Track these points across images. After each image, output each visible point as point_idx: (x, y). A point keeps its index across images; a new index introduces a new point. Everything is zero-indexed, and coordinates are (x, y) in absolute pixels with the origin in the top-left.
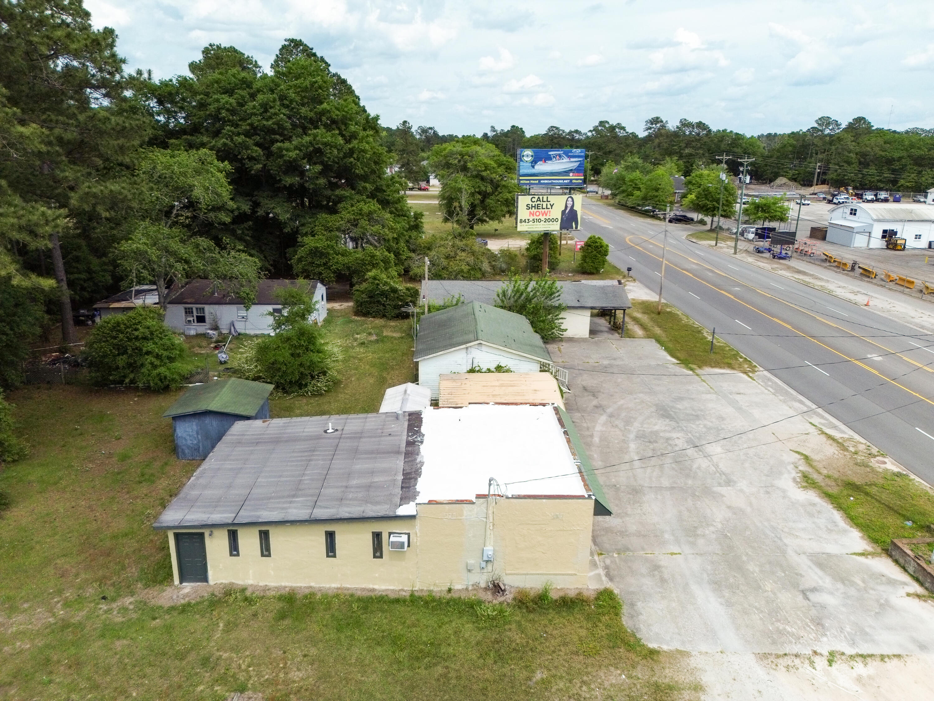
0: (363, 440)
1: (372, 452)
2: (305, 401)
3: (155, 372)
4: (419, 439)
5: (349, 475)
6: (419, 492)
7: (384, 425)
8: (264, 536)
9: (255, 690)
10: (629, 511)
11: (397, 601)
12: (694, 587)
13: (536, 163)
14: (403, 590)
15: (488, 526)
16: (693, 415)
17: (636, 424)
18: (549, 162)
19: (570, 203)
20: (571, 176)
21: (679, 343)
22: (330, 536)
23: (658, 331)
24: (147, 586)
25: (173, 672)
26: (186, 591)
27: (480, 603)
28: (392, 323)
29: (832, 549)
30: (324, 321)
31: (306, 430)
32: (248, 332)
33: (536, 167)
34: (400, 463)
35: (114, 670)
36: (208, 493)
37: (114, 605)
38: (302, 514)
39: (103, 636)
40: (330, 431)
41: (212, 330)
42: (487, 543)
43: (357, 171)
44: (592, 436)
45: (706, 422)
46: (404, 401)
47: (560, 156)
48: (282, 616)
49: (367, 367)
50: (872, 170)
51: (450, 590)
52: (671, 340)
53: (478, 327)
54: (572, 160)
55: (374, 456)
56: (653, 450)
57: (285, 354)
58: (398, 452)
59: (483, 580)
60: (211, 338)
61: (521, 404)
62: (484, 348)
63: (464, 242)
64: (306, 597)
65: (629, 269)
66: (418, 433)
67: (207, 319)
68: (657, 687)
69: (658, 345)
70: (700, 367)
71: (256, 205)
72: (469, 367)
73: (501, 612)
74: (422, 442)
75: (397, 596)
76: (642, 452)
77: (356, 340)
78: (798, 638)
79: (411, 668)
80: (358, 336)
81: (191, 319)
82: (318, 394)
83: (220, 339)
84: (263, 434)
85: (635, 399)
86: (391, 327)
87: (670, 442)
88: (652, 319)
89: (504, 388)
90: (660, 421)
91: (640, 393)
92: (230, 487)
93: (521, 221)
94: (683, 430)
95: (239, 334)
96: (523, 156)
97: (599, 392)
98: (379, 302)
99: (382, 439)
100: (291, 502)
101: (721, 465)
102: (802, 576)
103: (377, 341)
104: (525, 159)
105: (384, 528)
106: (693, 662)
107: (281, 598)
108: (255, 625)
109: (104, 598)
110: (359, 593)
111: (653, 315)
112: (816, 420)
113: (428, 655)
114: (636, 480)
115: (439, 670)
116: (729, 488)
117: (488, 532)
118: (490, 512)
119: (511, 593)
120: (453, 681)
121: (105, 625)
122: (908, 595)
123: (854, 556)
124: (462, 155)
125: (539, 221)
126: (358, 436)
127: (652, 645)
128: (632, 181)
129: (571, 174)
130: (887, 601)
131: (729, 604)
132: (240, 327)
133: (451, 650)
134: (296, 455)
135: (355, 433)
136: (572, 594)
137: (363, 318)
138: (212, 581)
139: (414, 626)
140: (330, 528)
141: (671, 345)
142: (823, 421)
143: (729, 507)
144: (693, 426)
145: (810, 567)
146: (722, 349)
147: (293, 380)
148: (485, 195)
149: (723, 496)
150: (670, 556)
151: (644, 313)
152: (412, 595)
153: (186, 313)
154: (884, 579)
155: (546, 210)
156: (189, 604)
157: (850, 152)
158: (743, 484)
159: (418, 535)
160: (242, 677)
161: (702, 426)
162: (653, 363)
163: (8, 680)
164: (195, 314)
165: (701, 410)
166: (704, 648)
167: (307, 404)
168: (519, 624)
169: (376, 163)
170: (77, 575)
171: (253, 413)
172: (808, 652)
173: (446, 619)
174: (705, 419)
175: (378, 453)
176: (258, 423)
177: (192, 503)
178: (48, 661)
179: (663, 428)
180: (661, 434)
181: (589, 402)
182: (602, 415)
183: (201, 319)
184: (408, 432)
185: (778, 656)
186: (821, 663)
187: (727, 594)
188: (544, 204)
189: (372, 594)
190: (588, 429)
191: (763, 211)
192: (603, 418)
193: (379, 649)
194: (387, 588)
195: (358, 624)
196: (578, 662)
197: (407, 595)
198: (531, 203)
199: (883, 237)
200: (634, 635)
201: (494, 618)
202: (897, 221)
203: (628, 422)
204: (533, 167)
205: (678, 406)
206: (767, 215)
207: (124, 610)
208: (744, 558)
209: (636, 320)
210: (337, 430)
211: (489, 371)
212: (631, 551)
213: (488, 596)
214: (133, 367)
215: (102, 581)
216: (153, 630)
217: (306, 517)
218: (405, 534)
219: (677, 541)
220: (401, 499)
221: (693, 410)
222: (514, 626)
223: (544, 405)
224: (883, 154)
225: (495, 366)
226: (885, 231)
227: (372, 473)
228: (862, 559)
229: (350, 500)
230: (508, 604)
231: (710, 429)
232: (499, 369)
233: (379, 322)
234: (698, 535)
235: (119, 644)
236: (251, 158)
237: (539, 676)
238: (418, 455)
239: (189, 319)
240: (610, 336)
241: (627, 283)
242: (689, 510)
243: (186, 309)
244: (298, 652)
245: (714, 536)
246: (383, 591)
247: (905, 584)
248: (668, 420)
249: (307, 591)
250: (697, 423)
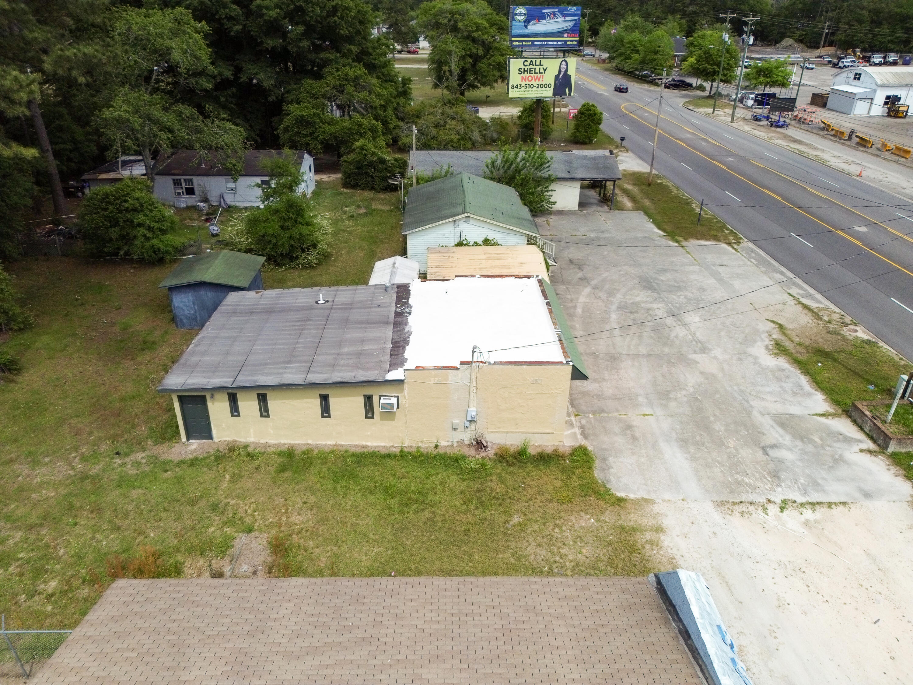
0: (352, 310)
1: (361, 322)
2: (296, 273)
3: (148, 244)
4: (407, 310)
5: (340, 343)
6: (407, 359)
7: (373, 297)
8: (262, 399)
9: (260, 531)
10: (607, 376)
11: (388, 456)
12: (663, 445)
13: (529, 22)
14: (393, 447)
15: (471, 390)
16: (675, 286)
17: (619, 296)
18: (543, 21)
19: (564, 66)
20: (566, 37)
21: (667, 215)
22: (325, 399)
23: (647, 203)
24: (156, 443)
25: (186, 516)
26: (193, 447)
27: (464, 457)
28: (381, 196)
29: (795, 410)
30: (312, 193)
31: (298, 301)
32: (238, 204)
33: (529, 27)
34: (389, 333)
35: (132, 515)
36: (206, 359)
37: (128, 460)
38: (298, 379)
39: (119, 486)
40: (322, 302)
41: (201, 202)
42: (471, 405)
43: (342, 32)
44: (575, 307)
45: (687, 293)
46: (392, 274)
47: (554, 14)
48: (282, 469)
49: (357, 240)
50: (885, 29)
51: (436, 447)
52: (659, 212)
53: (466, 199)
54: (567, 18)
55: (363, 325)
56: (634, 320)
57: (274, 227)
58: (387, 323)
59: (466, 437)
60: (202, 210)
61: (507, 276)
62: (471, 221)
63: (454, 109)
64: (304, 453)
65: (622, 139)
66: (406, 304)
67: (196, 191)
68: (622, 529)
69: (647, 218)
70: (686, 239)
71: (238, 70)
72: (457, 241)
73: (483, 465)
74: (410, 313)
75: (388, 452)
76: (622, 322)
77: (345, 212)
78: (754, 488)
79: (401, 513)
80: (347, 209)
81: (181, 191)
82: (309, 266)
83: (211, 212)
84: (257, 305)
85: (620, 271)
86: (379, 199)
87: (651, 312)
88: (642, 191)
89: (490, 261)
90: (642, 293)
91: (625, 265)
92: (227, 353)
93: (513, 87)
94: (664, 301)
95: (229, 207)
96: (516, 14)
97: (585, 264)
98: (367, 173)
99: (372, 310)
100: (286, 368)
101: (698, 334)
102: (763, 434)
103: (366, 214)
104: (518, 17)
105: (375, 392)
106: (656, 508)
107: (280, 454)
108: (258, 476)
109: (118, 453)
110: (353, 450)
111: (643, 187)
112: (794, 291)
113: (417, 501)
114: (614, 348)
115: (426, 514)
116: (704, 355)
117: (472, 395)
118: (473, 377)
119: (492, 449)
120: (439, 524)
121: (121, 477)
122: (861, 451)
123: (815, 417)
124: (452, 13)
125: (532, 86)
126: (349, 307)
127: (621, 494)
128: (630, 42)
129: (566, 35)
130: (841, 456)
131: (693, 459)
132: (230, 199)
133: (437, 498)
134: (289, 324)
135: (346, 304)
136: (549, 450)
137: (351, 191)
138: (216, 440)
139: (404, 477)
140: (324, 392)
141: (658, 217)
142: (801, 292)
143: (702, 373)
144: (675, 297)
145: (772, 427)
146: (709, 220)
147: (284, 252)
148: (476, 59)
149: (697, 363)
150: (642, 417)
151: (634, 184)
152: (401, 451)
153: (175, 184)
154: (841, 437)
155: (539, 75)
156: (197, 459)
157: (863, 9)
158: (717, 352)
159: (407, 397)
160: (248, 520)
161: (682, 297)
162: (640, 235)
163: (38, 522)
164: (184, 186)
165: (683, 282)
166: (667, 496)
167: (299, 277)
168: (499, 476)
169: (361, 22)
170: (91, 433)
171: (246, 285)
172: (763, 500)
173: (433, 472)
174: (687, 290)
175: (368, 323)
176: (252, 294)
177: (193, 369)
178: (71, 507)
179: (645, 299)
180: (643, 305)
181: (575, 275)
182: (586, 287)
183: (190, 191)
184: (396, 304)
185: (734, 504)
186: (773, 510)
187: (692, 450)
188: (537, 68)
189: (365, 450)
190: (572, 300)
191: (765, 76)
192: (588, 290)
193: (372, 497)
194: (379, 444)
195: (353, 476)
196: (551, 508)
197: (397, 451)
198: (523, 67)
199: (886, 103)
200: (604, 486)
201: (476, 471)
202: (902, 86)
203: (611, 293)
204: (526, 27)
205: (661, 278)
206: (768, 80)
207: (136, 464)
208: (712, 419)
209: (626, 192)
210: (328, 301)
211: (476, 244)
212: (606, 412)
213: (472, 452)
214: (126, 239)
215: (114, 438)
216: (166, 480)
217: (301, 381)
218: (395, 396)
219: (650, 404)
220: (390, 366)
221: (676, 281)
222: (494, 478)
223: (529, 277)
224: (898, 10)
225: (483, 239)
226: (888, 97)
227: (363, 341)
228: (823, 420)
229: (343, 366)
230: (490, 459)
231: (690, 299)
232: (487, 242)
233: (368, 194)
234: (670, 398)
235: (135, 493)
236: (230, 18)
237: (516, 520)
238: (406, 325)
239: (178, 191)
240: (599, 208)
241: (620, 153)
242: (663, 376)
243: (174, 180)
244: (299, 500)
245: (685, 399)
246: (375, 447)
247: (860, 441)
248: (650, 291)
249: (305, 448)
250: (679, 294)
